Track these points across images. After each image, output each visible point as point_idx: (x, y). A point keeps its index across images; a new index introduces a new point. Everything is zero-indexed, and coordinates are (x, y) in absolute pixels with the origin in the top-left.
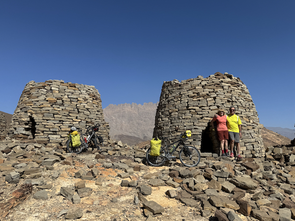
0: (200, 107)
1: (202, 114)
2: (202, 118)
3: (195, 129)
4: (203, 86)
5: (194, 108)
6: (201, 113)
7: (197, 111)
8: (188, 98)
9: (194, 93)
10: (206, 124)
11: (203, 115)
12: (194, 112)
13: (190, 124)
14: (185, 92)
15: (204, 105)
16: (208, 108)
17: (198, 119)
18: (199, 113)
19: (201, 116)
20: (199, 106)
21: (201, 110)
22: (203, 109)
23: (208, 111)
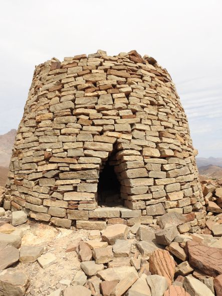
0: (99, 111)
1: (102, 125)
2: (101, 133)
3: (86, 156)
4: (106, 70)
5: (86, 111)
6: (100, 122)
7: (92, 117)
8: (75, 91)
9: (87, 81)
10: (110, 147)
11: (105, 128)
12: (85, 121)
13: (76, 145)
14: (70, 80)
15: (106, 107)
16: (114, 112)
17: (93, 135)
18: (96, 122)
19: (100, 129)
20: (97, 107)
21: (100, 115)
22: (104, 115)
23: (115, 120)
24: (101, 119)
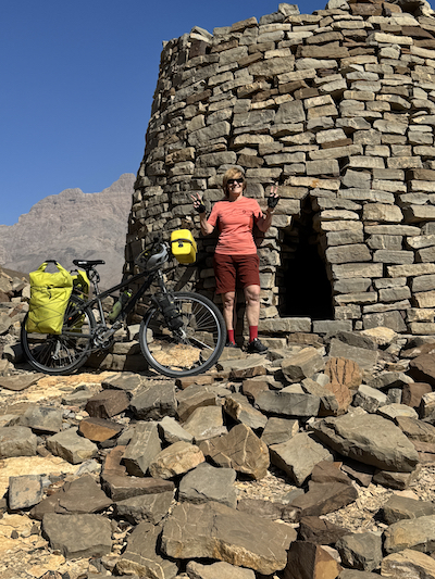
0: (277, 137)
1: (281, 166)
2: (280, 180)
4: (294, 49)
5: (254, 139)
6: (277, 160)
7: (262, 151)
10: (295, 207)
12: (251, 159)
14: (224, 78)
15: (291, 128)
16: (305, 138)
17: (265, 185)
18: (270, 160)
22: (286, 144)
23: (307, 153)
24: (280, 152)
